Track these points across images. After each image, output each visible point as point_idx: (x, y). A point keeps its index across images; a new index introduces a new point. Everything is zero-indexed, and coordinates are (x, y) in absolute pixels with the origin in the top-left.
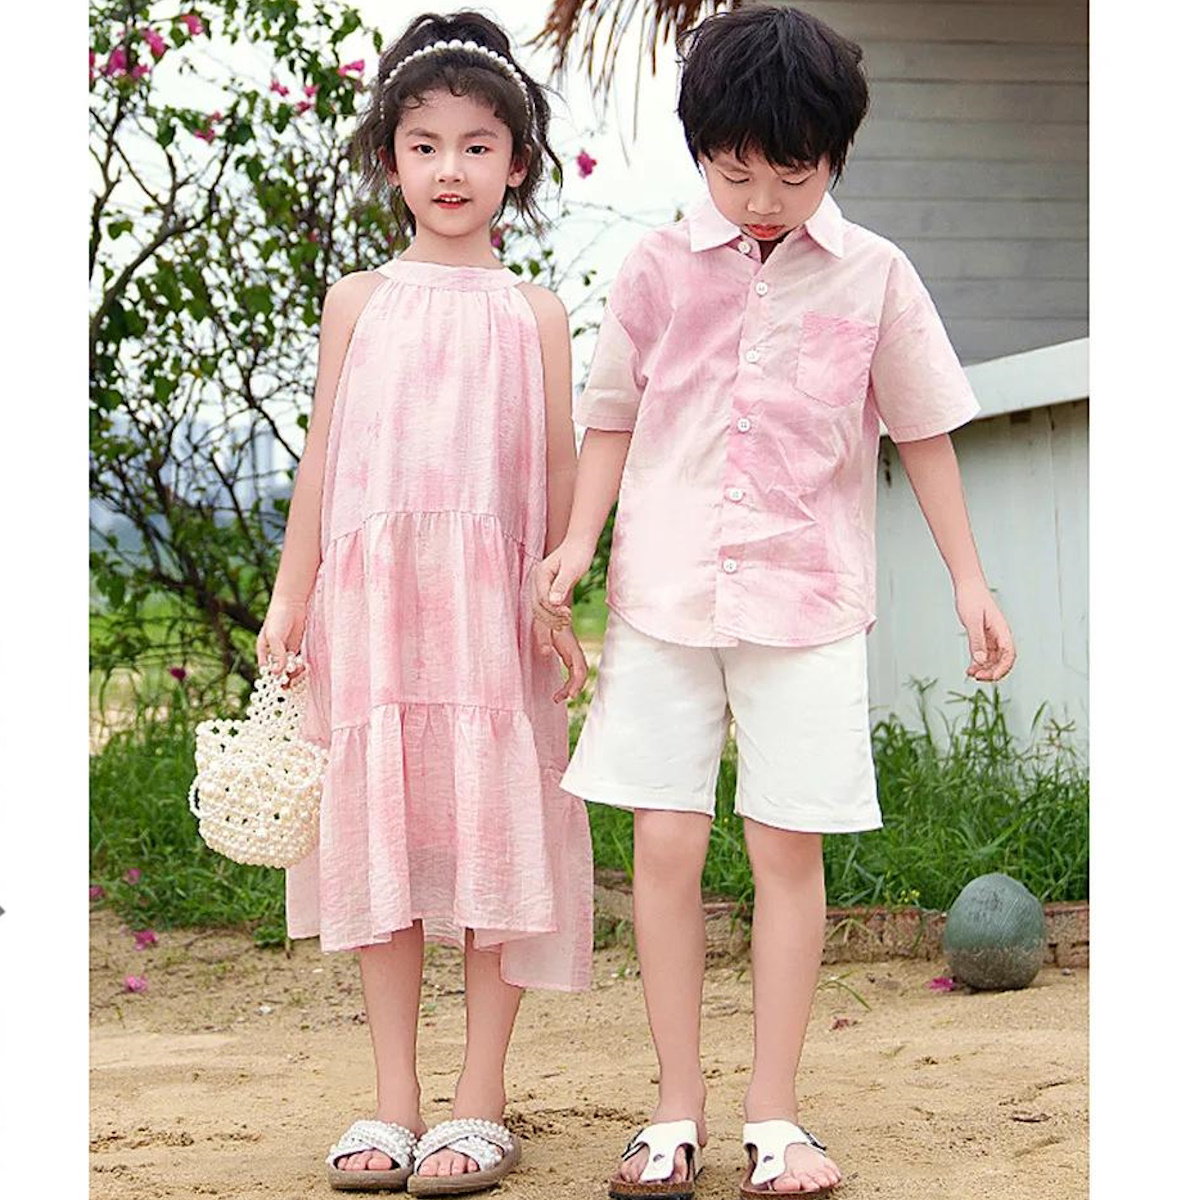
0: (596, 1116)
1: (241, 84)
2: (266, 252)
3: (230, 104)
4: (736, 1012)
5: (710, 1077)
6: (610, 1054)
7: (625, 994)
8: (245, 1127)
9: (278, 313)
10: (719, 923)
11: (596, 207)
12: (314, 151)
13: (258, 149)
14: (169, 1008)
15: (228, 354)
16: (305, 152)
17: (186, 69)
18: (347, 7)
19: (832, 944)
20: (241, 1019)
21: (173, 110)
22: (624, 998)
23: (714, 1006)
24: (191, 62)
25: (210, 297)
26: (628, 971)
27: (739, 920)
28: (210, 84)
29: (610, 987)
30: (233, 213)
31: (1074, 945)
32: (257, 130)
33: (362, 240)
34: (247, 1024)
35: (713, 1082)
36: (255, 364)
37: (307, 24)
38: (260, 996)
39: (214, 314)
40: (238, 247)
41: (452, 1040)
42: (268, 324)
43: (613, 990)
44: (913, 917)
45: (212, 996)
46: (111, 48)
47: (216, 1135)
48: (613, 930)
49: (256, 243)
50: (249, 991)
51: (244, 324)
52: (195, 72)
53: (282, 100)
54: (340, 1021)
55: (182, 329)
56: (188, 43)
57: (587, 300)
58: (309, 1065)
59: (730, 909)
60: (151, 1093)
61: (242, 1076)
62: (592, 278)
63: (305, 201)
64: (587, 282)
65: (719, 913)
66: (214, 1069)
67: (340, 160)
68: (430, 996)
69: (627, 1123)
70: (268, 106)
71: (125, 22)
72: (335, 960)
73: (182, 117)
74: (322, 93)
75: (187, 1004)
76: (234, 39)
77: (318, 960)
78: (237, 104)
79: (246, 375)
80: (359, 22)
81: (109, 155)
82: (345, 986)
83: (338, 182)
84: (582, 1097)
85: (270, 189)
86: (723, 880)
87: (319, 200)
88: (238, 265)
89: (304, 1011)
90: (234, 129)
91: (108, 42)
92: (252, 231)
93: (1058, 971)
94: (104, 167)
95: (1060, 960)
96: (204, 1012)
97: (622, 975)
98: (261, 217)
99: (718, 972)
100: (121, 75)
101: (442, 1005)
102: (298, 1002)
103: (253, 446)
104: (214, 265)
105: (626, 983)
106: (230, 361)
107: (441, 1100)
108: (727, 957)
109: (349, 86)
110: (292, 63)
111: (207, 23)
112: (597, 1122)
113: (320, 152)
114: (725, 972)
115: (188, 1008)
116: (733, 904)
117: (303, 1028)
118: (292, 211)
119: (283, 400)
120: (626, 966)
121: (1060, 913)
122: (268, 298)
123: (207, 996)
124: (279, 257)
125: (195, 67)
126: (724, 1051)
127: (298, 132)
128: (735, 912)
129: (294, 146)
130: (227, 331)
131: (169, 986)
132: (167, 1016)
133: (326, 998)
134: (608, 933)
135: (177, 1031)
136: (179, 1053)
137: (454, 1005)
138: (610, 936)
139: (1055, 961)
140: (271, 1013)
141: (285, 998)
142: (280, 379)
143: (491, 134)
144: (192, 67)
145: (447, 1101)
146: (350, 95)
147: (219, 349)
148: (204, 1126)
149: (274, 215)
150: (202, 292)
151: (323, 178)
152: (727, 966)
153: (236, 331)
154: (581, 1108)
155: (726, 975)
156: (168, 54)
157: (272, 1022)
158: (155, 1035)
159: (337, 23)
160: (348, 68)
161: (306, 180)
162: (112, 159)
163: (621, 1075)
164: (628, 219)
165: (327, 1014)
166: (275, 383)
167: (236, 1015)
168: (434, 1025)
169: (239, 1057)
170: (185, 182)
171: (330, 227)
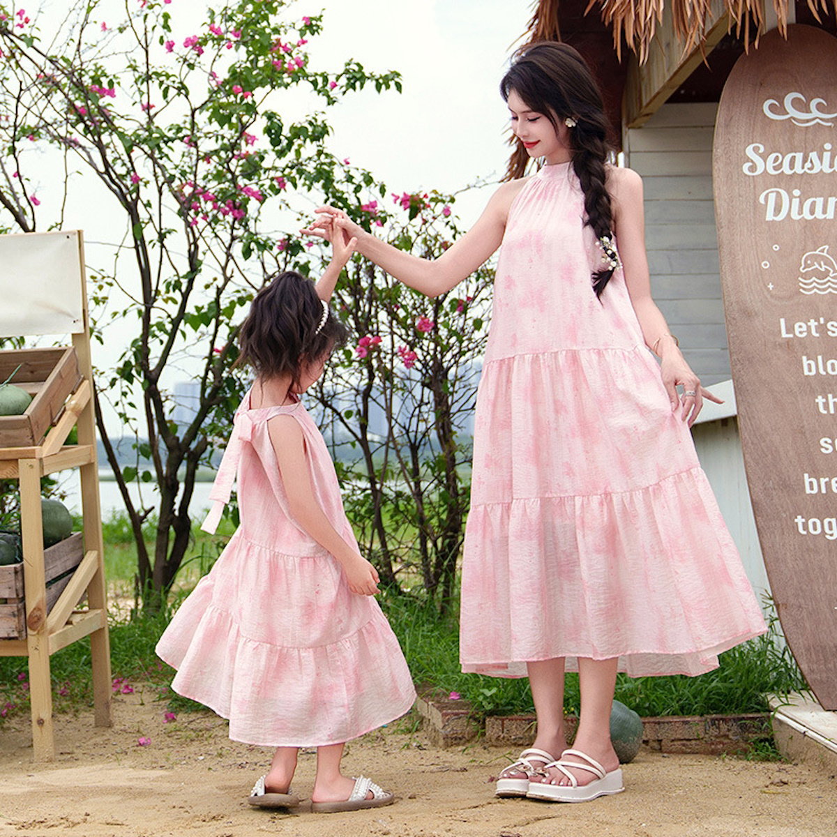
1: (307, 217)
10: (460, 721)
17: (283, 206)
18: (364, 170)
19: (526, 734)
20: (184, 762)
24: (287, 202)
27: (471, 720)
31: (673, 741)
34: (184, 766)
37: (339, 181)
38: (206, 751)
44: (572, 722)
45: (181, 749)
52: (289, 207)
59: (466, 713)
65: (460, 715)
76: (309, 188)
80: (372, 180)
81: (228, 261)
93: (661, 754)
94: (224, 269)
95: (663, 748)
99: (457, 748)
102: (221, 754)
108: (464, 740)
116: (468, 711)
117: (209, 769)
121: (664, 723)
123: (178, 749)
125: (291, 205)
128: (469, 716)
131: (163, 743)
139: (660, 749)
140: (203, 760)
144: (287, 205)
155: (460, 749)
157: (198, 765)
160: (367, 206)
162: (229, 264)
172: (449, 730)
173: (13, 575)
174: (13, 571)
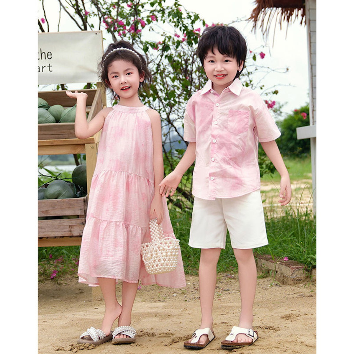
0: (266, 328)
1: (166, 34)
2: (173, 80)
3: (163, 40)
4: (304, 296)
5: (297, 316)
6: (269, 309)
7: (272, 291)
8: (170, 331)
9: (177, 97)
10: (300, 271)
11: (265, 68)
12: (187, 52)
13: (171, 52)
14: (147, 295)
15: (163, 109)
16: (184, 52)
18: (195, 13)
20: (168, 298)
21: (148, 42)
22: (272, 292)
23: (298, 295)
24: (152, 28)
25: (158, 93)
26: (273, 284)
27: (305, 271)
28: (158, 34)
29: (269, 289)
30: (164, 69)
32: (171, 47)
33: (200, 77)
34: (170, 299)
35: (298, 318)
36: (170, 112)
37: (184, 18)
38: (173, 291)
39: (159, 98)
40: (166, 79)
41: (226, 305)
42: (174, 100)
43: (269, 290)
45: (160, 291)
46: (131, 24)
47: (162, 333)
48: (268, 272)
49: (170, 78)
50: (170, 290)
51: (168, 101)
52: (154, 30)
53: (178, 39)
54: (195, 299)
55: (150, 103)
56: (151, 23)
57: (262, 94)
58: (187, 312)
59: (302, 268)
60: (143, 320)
61: (169, 315)
62: (263, 88)
63: (184, 66)
64: (261, 88)
65: (300, 269)
66: (161, 313)
67: (194, 55)
68: (219, 291)
69: (275, 331)
70: (174, 40)
71: (134, 17)
72: (194, 281)
73: (150, 44)
74: (189, 37)
75: (153, 293)
76: (164, 22)
77: (189, 280)
78: (165, 40)
79: (168, 115)
80: (198, 18)
82: (196, 288)
83: (194, 61)
84: (262, 322)
85: (174, 63)
86: (301, 259)
87: (188, 66)
88: (165, 84)
89: (185, 296)
90: (165, 47)
91: (130, 23)
92: (170, 74)
96: (158, 296)
97: (271, 285)
98: (172, 71)
99: (299, 285)
100: (133, 32)
101: (223, 294)
102: (184, 293)
103: (169, 134)
104: (159, 84)
105: (273, 288)
106: (164, 111)
107: (223, 323)
108: (302, 281)
109: (196, 35)
110: (181, 28)
111: (157, 17)
112: (266, 330)
113: (188, 53)
114: (301, 285)
115: (153, 295)
116: (303, 266)
117: (185, 301)
118: (180, 69)
119: (179, 121)
120: (273, 283)
122: (174, 93)
123: (158, 291)
124: (177, 82)
125: (154, 29)
126: (301, 309)
127: (182, 47)
128: (304, 268)
129: (181, 51)
130: (162, 103)
131: (147, 288)
132: (147, 297)
133: (191, 292)
134: (267, 273)
135: (150, 302)
136: (151, 308)
137: (226, 294)
138: (268, 274)
140: (176, 296)
141: (180, 292)
142: (178, 115)
143: (132, 69)
144: (153, 29)
145: (225, 323)
146: (196, 38)
147: (160, 108)
148: (159, 330)
149: (175, 71)
150: (156, 92)
151: (189, 60)
152: (302, 283)
153: (165, 103)
154: (262, 326)
155: (301, 286)
156: (146, 26)
157: (177, 299)
158: (144, 302)
159: (193, 18)
160: (196, 30)
161: (184, 60)
163: (272, 316)
164: (274, 71)
165: (191, 296)
166: (177, 117)
167: (167, 296)
168: (221, 300)
169: (168, 309)
170: (151, 62)
171: (191, 73)
172: (294, 276)
173: (83, 203)
174: (83, 201)
